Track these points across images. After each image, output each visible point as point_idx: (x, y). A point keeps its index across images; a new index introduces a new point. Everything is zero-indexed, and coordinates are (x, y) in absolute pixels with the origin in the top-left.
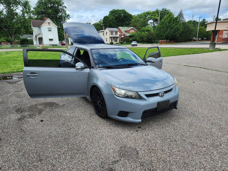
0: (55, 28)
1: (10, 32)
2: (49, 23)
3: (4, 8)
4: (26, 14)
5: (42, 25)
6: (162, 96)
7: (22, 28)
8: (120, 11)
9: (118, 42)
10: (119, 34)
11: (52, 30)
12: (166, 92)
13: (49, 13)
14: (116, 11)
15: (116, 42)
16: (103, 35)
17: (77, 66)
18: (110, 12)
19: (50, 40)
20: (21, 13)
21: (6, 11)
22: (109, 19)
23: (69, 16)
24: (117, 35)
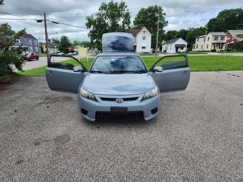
0: (149, 36)
2: (144, 31)
3: (109, 21)
4: (125, 25)
5: (138, 34)
6: (119, 102)
8: (234, 10)
9: (224, 49)
10: (226, 39)
11: (146, 38)
13: (147, 22)
14: (229, 11)
15: (220, 49)
16: (204, 41)
18: (219, 13)
19: (142, 48)
20: (122, 24)
21: (111, 24)
22: (217, 22)
23: (168, 22)
24: (224, 40)
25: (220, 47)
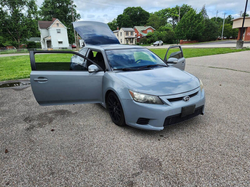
0: (64, 30)
1: (15, 36)
2: (58, 24)
4: (32, 15)
5: (51, 27)
6: (187, 100)
7: (28, 30)
8: (136, 8)
9: (134, 43)
10: (135, 34)
12: (191, 96)
13: (57, 13)
14: (132, 8)
17: (90, 69)
18: (124, 10)
19: (59, 43)
20: (27, 13)
21: (11, 12)
22: (124, 18)
23: (80, 15)
24: (133, 35)
25: (131, 42)
